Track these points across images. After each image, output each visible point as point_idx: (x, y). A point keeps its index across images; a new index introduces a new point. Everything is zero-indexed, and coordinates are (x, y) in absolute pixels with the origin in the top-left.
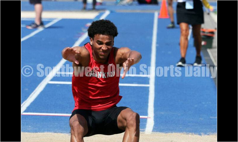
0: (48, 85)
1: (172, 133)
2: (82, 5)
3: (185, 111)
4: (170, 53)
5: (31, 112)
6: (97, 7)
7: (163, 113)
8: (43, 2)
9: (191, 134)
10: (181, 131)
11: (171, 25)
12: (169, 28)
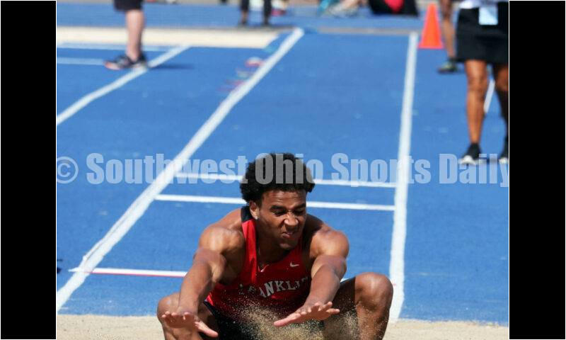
0: (155, 204)
1: (446, 321)
2: (239, 15)
3: (477, 270)
4: (444, 130)
5: (113, 267)
6: (274, 20)
7: (424, 274)
8: (146, 6)
9: (490, 325)
10: (466, 317)
11: (447, 66)
12: (442, 72)
